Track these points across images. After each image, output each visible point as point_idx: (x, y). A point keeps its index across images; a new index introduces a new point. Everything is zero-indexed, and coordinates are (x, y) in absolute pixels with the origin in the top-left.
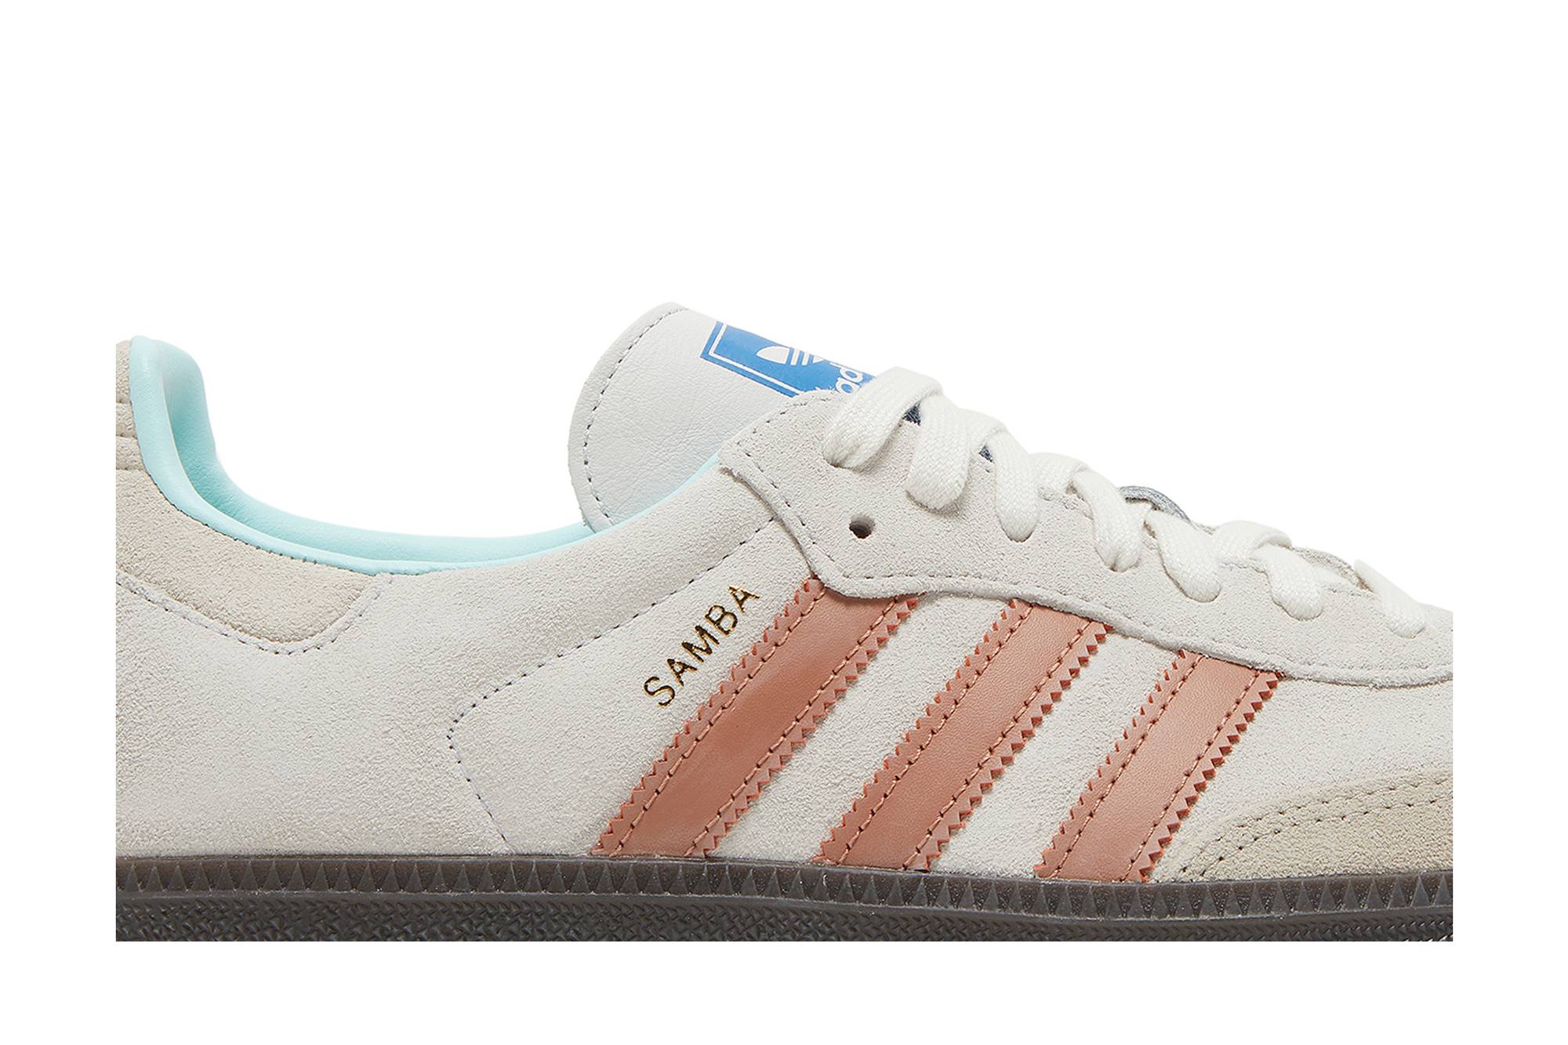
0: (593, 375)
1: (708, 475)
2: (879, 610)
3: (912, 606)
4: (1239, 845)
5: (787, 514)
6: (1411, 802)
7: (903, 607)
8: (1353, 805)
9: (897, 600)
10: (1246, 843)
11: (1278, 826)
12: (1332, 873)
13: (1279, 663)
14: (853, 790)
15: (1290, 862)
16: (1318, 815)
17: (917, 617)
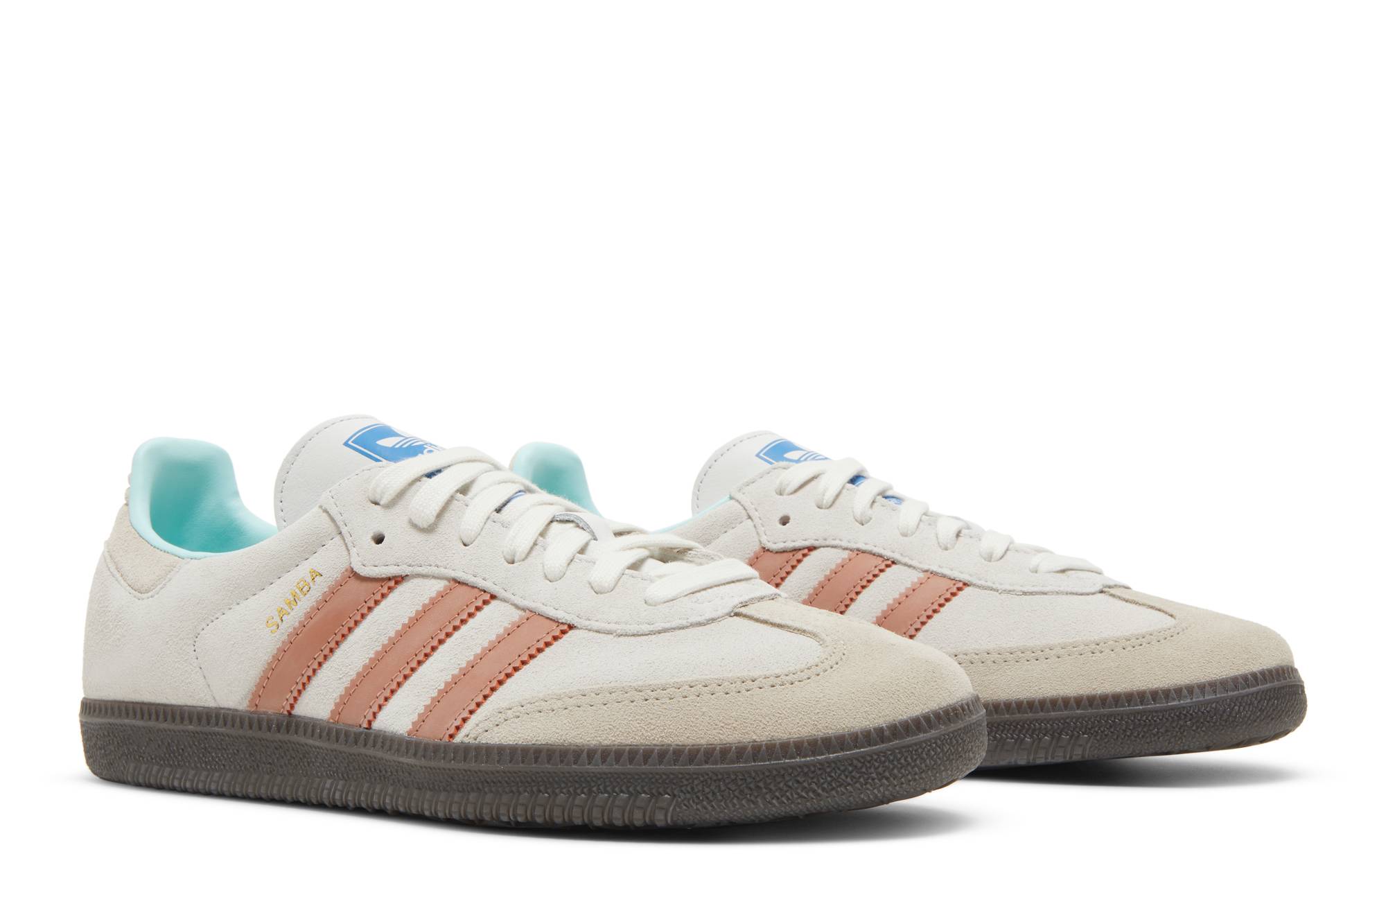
0: (289, 455)
1: (316, 509)
2: (379, 584)
3: (397, 583)
4: (496, 723)
5: (344, 530)
6: (592, 704)
7: (392, 583)
8: (559, 703)
9: (389, 579)
10: (500, 722)
11: (518, 714)
12: (540, 743)
13: (570, 619)
14: (346, 682)
15: (520, 735)
16: (539, 708)
17: (401, 589)
